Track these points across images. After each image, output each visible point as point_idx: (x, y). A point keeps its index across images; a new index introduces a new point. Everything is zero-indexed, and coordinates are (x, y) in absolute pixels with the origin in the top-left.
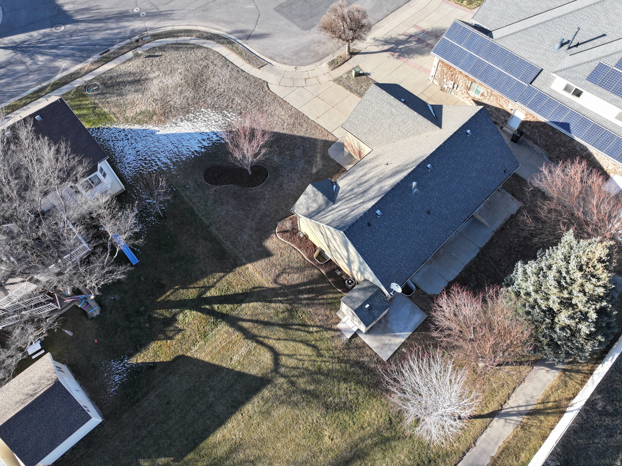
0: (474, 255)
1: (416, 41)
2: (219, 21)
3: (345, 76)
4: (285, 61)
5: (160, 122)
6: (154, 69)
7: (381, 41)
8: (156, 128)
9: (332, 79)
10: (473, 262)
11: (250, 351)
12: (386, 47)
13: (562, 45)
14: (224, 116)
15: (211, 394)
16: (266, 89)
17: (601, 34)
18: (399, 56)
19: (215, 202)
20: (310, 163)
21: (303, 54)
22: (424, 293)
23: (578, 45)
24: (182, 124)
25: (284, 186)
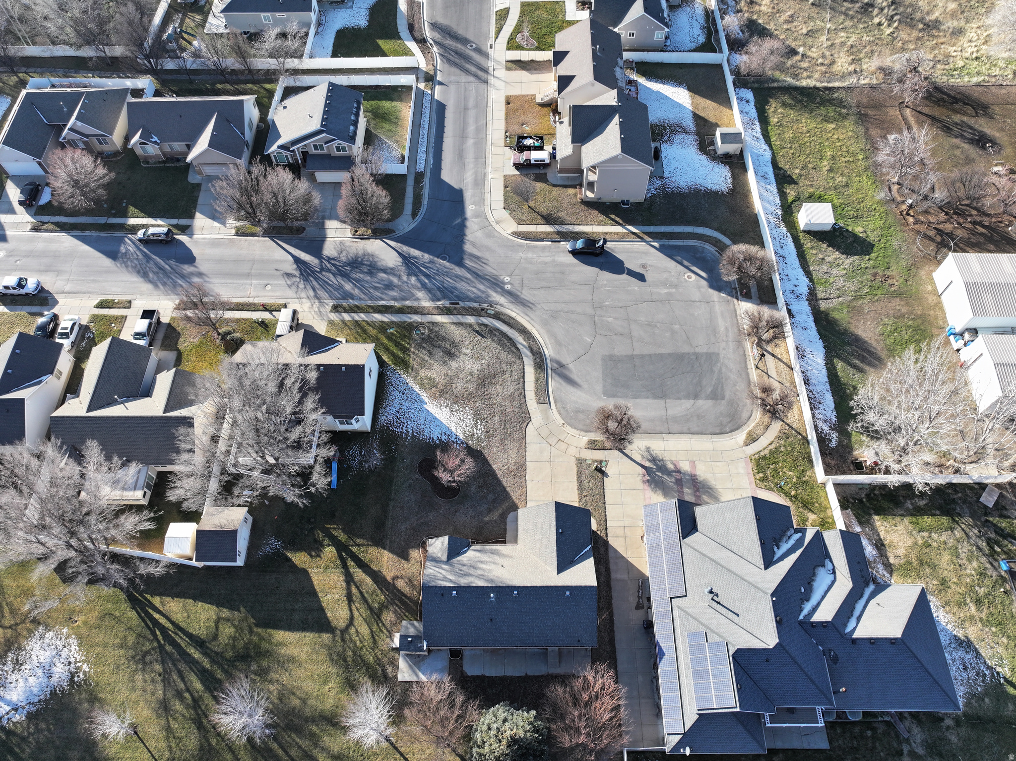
0: (518, 674)
1: (676, 479)
2: (552, 335)
3: (589, 462)
4: (562, 412)
5: (433, 397)
6: (470, 346)
7: (651, 455)
8: (426, 399)
9: (577, 456)
10: (512, 678)
11: (339, 600)
12: (648, 464)
13: (711, 592)
14: (476, 425)
15: (300, 604)
16: (525, 425)
17: (737, 612)
18: (648, 481)
19: (410, 486)
20: (490, 511)
21: (581, 416)
22: (462, 666)
23: (719, 603)
24: (444, 409)
25: (458, 514)
